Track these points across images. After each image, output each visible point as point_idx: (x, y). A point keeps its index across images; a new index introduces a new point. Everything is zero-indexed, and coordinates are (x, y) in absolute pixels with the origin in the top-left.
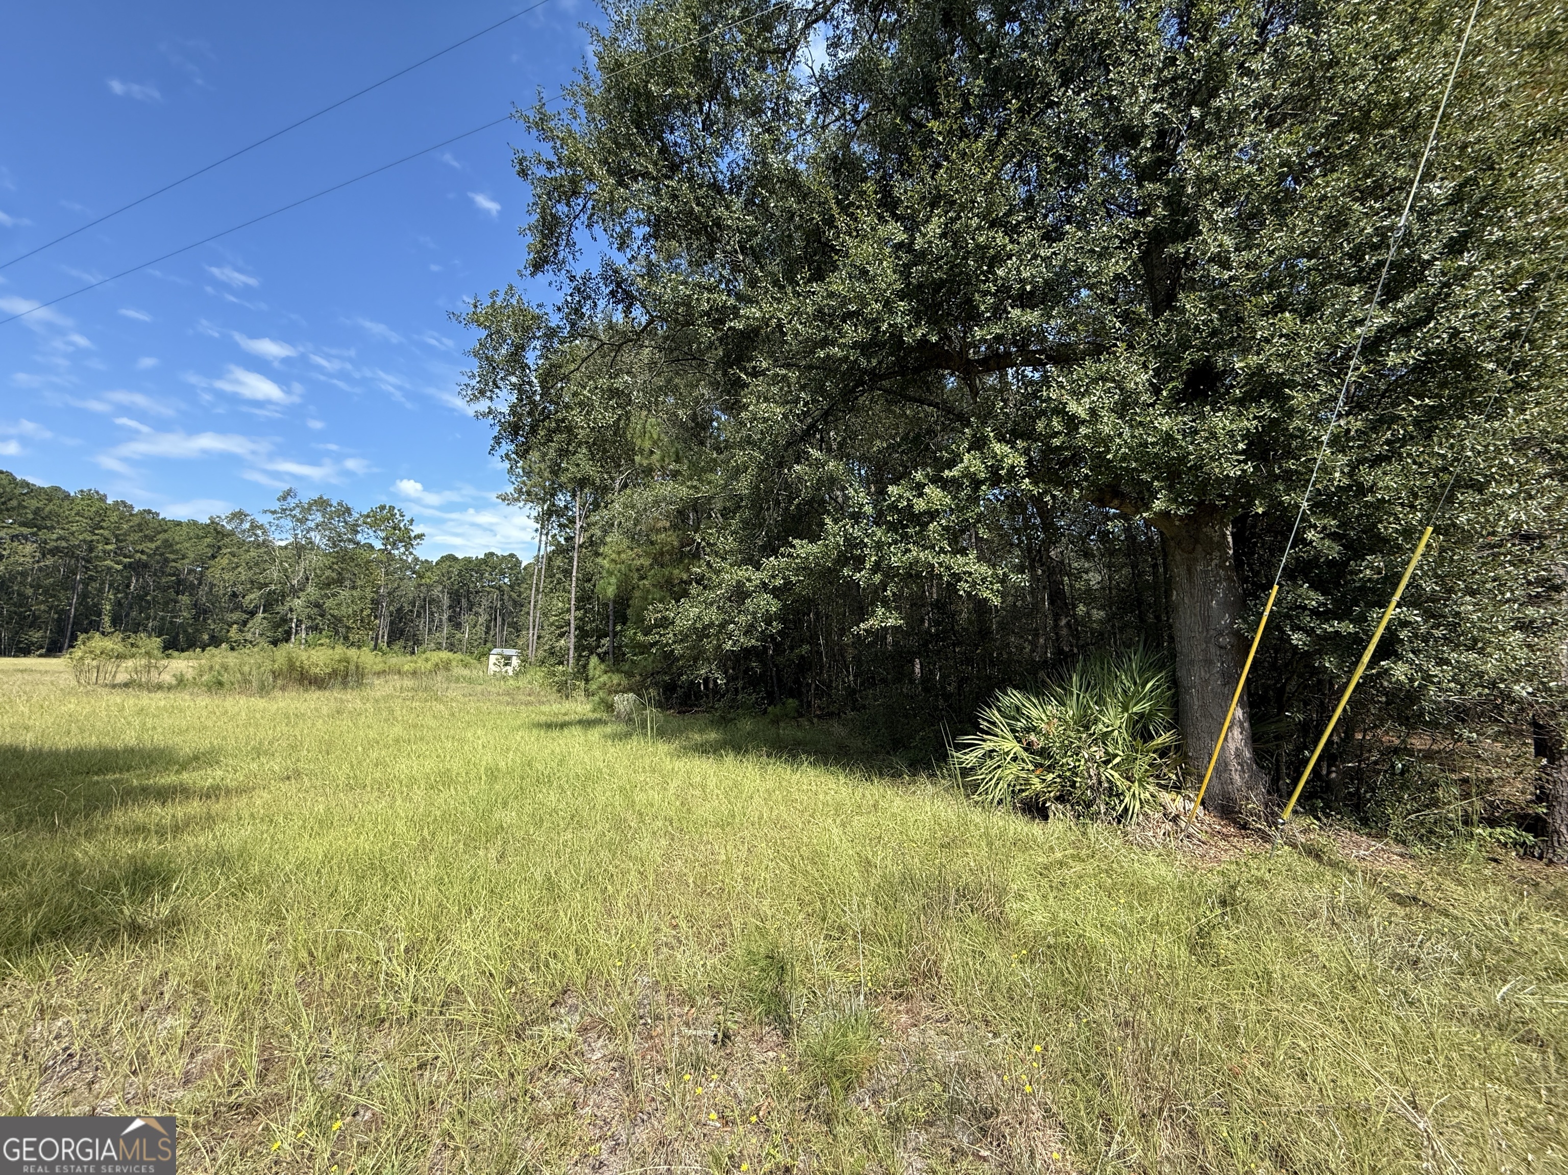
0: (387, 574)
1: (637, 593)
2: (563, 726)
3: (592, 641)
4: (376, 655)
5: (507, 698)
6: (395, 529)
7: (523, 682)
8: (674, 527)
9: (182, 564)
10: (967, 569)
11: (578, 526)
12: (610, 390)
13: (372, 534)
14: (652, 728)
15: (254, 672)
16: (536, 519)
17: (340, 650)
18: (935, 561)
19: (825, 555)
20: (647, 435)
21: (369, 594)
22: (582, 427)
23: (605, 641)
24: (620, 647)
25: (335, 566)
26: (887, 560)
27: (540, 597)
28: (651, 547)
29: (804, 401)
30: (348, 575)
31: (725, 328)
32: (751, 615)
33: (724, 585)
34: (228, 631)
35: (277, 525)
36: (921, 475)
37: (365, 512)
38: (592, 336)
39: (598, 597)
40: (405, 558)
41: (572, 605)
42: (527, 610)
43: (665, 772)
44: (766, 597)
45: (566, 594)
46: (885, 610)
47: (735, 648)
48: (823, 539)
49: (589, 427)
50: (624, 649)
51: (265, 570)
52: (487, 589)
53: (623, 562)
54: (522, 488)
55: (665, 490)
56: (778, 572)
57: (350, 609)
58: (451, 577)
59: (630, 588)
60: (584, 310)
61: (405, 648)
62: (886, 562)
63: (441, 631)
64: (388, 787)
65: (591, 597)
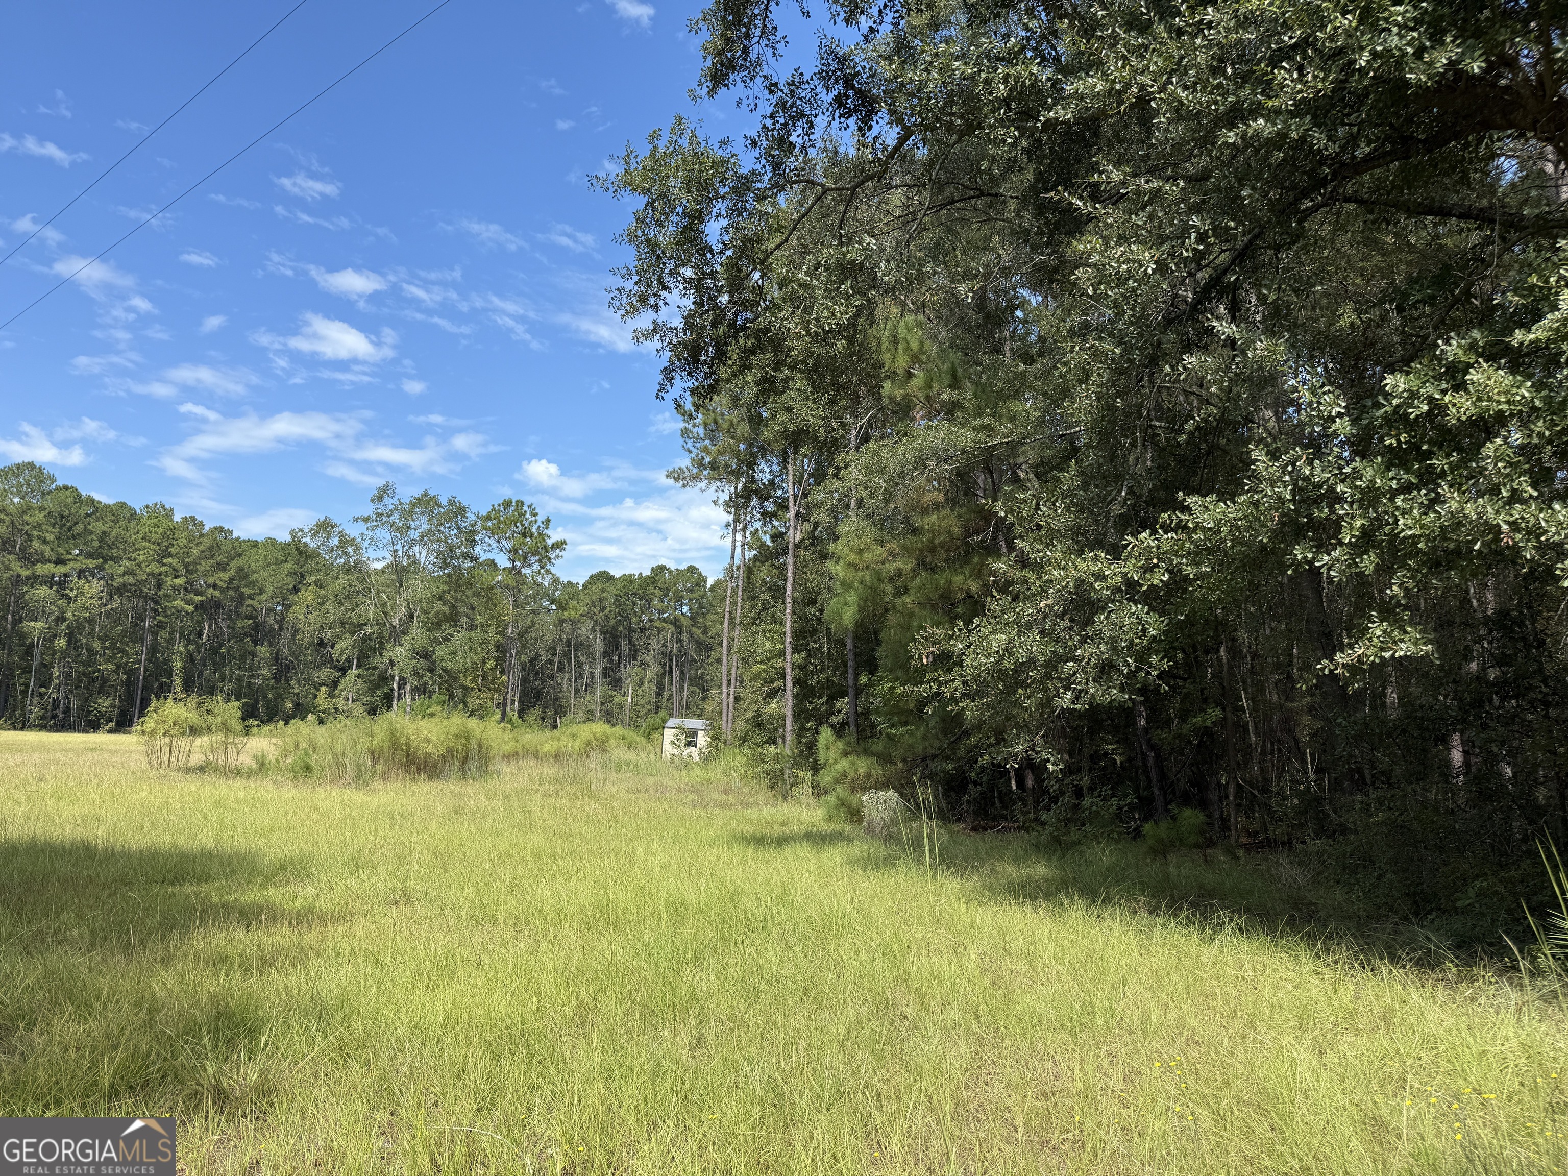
0: (516, 605)
1: (892, 619)
2: (782, 841)
3: (820, 702)
4: (504, 729)
5: (691, 797)
6: (524, 535)
7: (715, 772)
8: (952, 502)
9: (260, 602)
11: (792, 513)
12: (840, 265)
13: (494, 544)
14: (931, 851)
15: (348, 753)
16: (727, 505)
17: (458, 721)
18: (1501, 520)
19: (1254, 522)
20: (901, 347)
21: (493, 637)
22: (799, 337)
23: (843, 704)
24: (866, 714)
25: (447, 596)
26: (1388, 524)
27: (737, 632)
28: (914, 539)
29: (1199, 233)
30: (463, 609)
31: (1039, 124)
32: (1106, 643)
33: (1051, 590)
34: (316, 696)
35: (372, 538)
36: (1459, 346)
37: (484, 513)
38: (808, 181)
39: (828, 629)
40: (540, 580)
41: (787, 644)
42: (717, 656)
43: (959, 927)
44: (1134, 609)
45: (777, 627)
46: (1390, 625)
47: (1078, 707)
48: (1248, 491)
49: (808, 333)
50: (873, 717)
51: (357, 606)
52: (658, 624)
53: (868, 568)
54: (703, 458)
55: (935, 437)
56: (1158, 559)
57: (468, 661)
58: (605, 608)
59: (880, 611)
60: (793, 138)
61: (543, 719)
62: (1387, 529)
63: (593, 693)
64: (527, 923)
65: (816, 630)
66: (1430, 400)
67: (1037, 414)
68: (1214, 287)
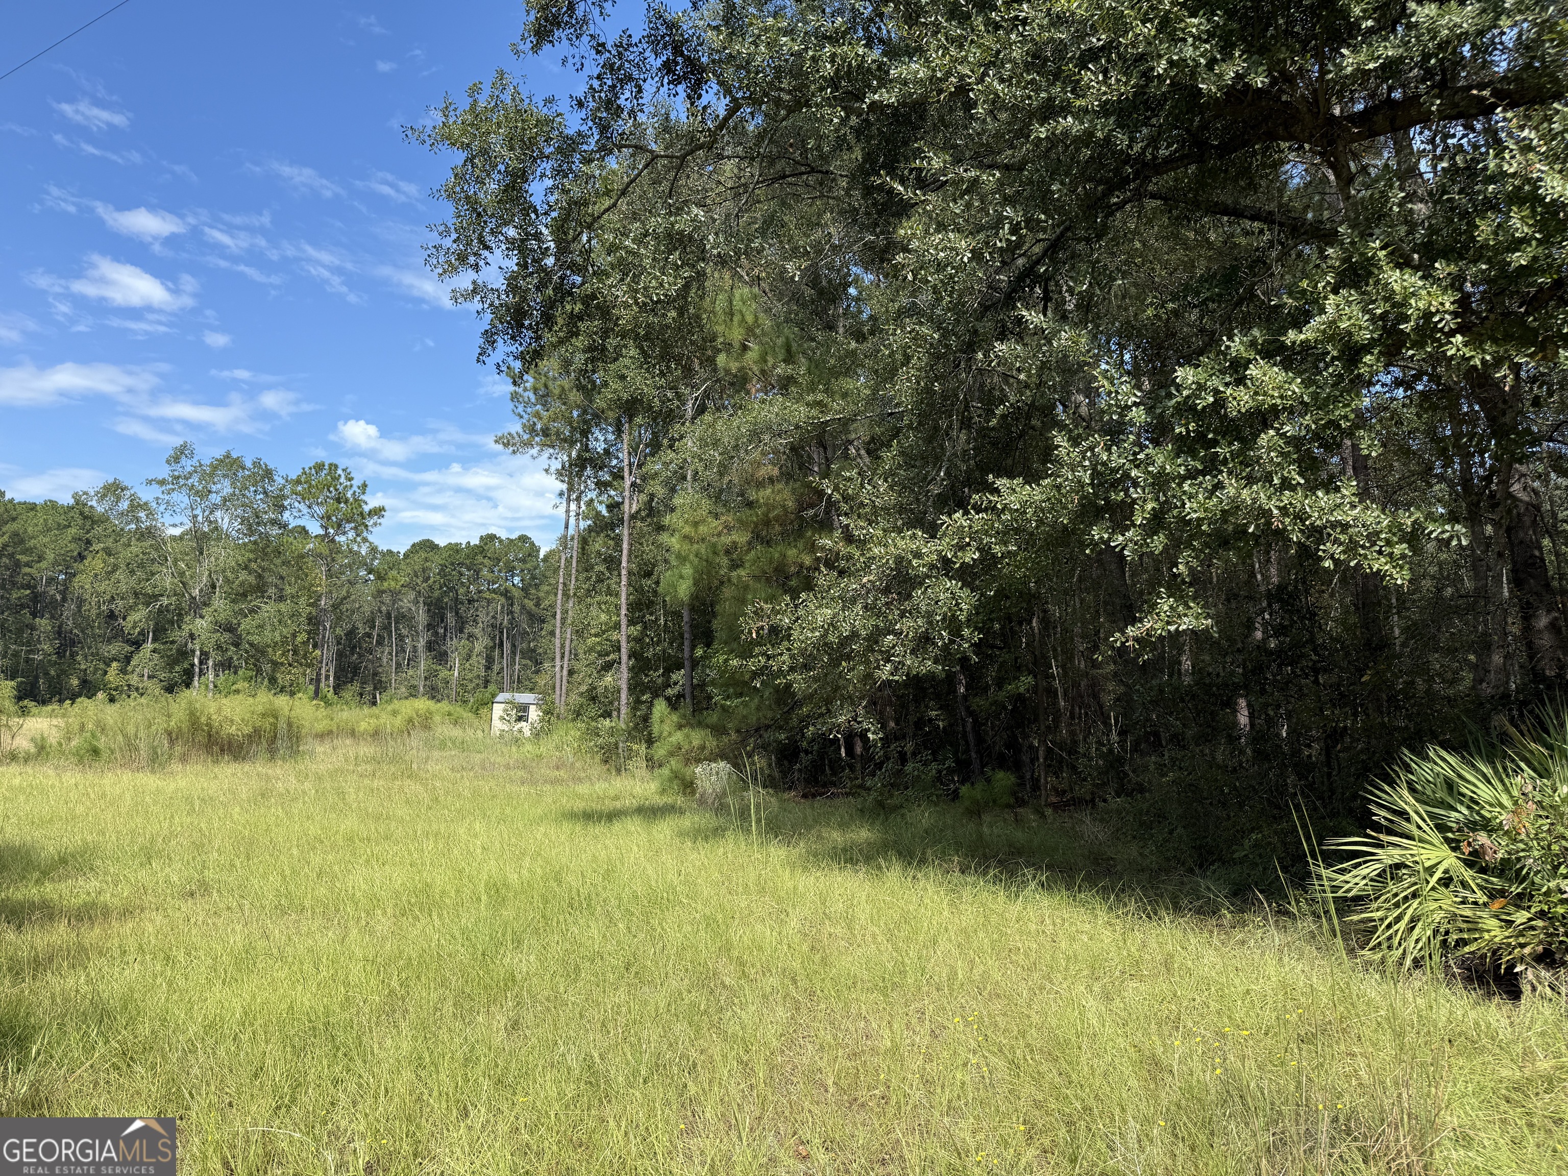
0: (330, 574)
1: (728, 592)
2: (612, 816)
3: (656, 675)
4: (317, 707)
5: (520, 773)
6: (338, 501)
7: (547, 746)
8: (787, 476)
9: (39, 570)
10: (1338, 516)
11: (628, 483)
12: (669, 235)
13: (305, 510)
14: (759, 821)
15: (142, 734)
16: (559, 474)
17: (264, 698)
18: (1272, 505)
19: (1057, 504)
20: (736, 319)
21: (304, 608)
22: (626, 306)
23: (678, 676)
24: (702, 685)
25: (253, 565)
26: (1176, 507)
27: (571, 604)
28: (748, 512)
29: (1011, 223)
30: (272, 579)
31: (864, 106)
32: (923, 617)
33: (874, 567)
34: (106, 673)
35: (168, 503)
36: (1241, 343)
37: (293, 476)
38: (636, 147)
39: (664, 601)
40: (356, 548)
41: (623, 617)
42: (550, 628)
43: (783, 894)
44: (949, 584)
45: (612, 599)
46: (1176, 601)
47: (896, 678)
48: (1051, 475)
49: (637, 303)
50: (709, 689)
51: (153, 574)
52: (487, 595)
53: (703, 540)
54: (535, 424)
55: (769, 412)
56: (971, 538)
57: (277, 634)
58: (429, 578)
59: (716, 583)
60: (621, 101)
61: (361, 695)
62: (1175, 512)
63: (416, 667)
64: (337, 910)
65: (652, 602)
66: (1216, 392)
67: (868, 392)
68: (1028, 276)
